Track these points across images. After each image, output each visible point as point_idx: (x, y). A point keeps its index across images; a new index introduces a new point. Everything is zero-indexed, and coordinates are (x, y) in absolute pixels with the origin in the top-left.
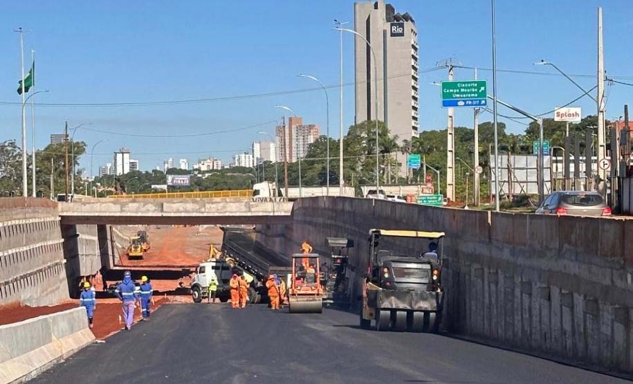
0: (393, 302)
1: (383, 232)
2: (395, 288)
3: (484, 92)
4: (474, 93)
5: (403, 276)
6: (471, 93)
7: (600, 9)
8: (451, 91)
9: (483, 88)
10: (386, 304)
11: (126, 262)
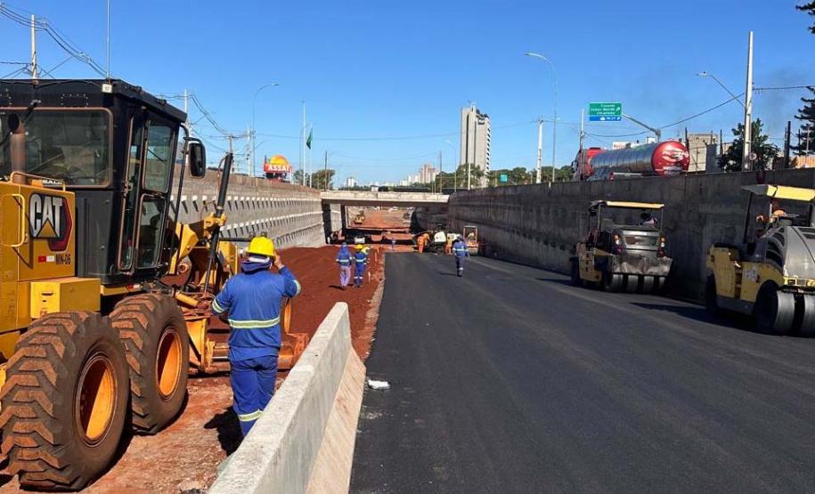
0: (626, 267)
1: (609, 203)
2: (626, 254)
3: (620, 111)
4: (613, 111)
5: (634, 244)
6: (610, 111)
7: (752, 33)
8: (596, 110)
9: (619, 109)
10: (619, 269)
11: (354, 226)
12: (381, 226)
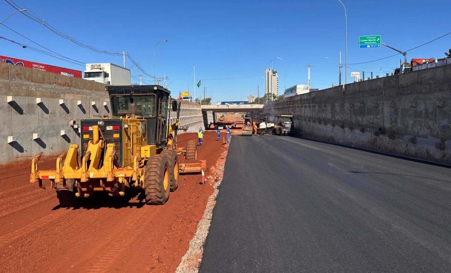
4: (375, 41)
6: (373, 42)
8: (364, 40)
9: (379, 39)
10: (283, 130)
11: (219, 121)
12: (231, 121)
